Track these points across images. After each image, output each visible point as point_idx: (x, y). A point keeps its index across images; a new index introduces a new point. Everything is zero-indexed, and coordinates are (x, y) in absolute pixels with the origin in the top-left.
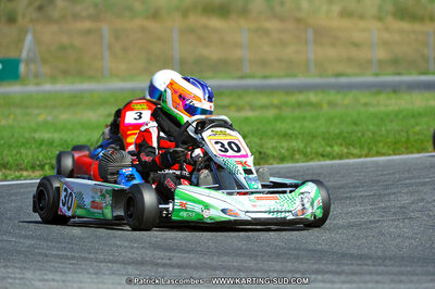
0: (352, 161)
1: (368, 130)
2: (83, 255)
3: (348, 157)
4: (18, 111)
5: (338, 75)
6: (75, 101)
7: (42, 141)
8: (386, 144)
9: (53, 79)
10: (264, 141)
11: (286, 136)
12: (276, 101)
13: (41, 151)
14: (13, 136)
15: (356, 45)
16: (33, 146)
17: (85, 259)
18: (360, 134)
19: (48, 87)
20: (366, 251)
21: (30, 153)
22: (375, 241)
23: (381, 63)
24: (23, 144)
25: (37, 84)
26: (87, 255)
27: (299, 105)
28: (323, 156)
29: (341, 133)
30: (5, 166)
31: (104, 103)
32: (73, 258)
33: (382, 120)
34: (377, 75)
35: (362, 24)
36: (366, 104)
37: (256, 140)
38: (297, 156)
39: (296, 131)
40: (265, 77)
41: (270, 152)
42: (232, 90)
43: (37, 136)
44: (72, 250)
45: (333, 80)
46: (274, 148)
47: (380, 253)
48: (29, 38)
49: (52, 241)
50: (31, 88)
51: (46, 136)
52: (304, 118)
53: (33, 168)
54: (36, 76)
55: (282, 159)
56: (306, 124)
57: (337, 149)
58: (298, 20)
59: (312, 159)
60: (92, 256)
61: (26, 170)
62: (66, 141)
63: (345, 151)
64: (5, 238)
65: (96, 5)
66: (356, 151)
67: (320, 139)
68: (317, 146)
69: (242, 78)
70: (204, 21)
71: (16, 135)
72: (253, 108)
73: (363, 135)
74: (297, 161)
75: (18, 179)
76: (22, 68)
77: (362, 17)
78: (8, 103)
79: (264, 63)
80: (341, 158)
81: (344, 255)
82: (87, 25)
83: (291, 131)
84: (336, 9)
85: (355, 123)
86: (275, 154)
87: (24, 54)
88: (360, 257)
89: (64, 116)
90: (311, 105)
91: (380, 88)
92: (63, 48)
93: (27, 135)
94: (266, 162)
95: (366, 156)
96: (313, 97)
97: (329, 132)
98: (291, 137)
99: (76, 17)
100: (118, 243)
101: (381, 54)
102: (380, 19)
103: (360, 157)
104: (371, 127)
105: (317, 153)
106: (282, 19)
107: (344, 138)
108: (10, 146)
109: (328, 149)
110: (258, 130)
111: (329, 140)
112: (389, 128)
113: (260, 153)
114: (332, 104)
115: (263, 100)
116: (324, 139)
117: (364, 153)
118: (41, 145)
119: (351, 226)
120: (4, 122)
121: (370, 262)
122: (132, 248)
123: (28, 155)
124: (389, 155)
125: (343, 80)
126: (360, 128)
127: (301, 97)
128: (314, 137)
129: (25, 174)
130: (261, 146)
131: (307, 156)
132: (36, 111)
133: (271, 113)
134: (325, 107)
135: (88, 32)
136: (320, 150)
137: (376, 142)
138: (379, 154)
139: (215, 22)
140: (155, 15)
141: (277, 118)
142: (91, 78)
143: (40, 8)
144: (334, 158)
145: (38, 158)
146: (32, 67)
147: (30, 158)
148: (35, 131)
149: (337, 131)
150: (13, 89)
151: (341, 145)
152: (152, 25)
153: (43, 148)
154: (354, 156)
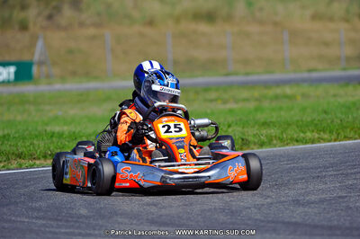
0: (323, 145)
1: (337, 117)
2: (88, 232)
3: (319, 142)
4: (32, 108)
5: (310, 71)
6: (83, 98)
7: (54, 133)
8: (352, 129)
9: (63, 79)
10: (246, 130)
11: (265, 124)
12: (256, 93)
13: (53, 142)
14: (27, 129)
15: (326, 44)
16: (45, 138)
17: (90, 235)
18: (329, 121)
19: (58, 86)
20: (336, 223)
21: (42, 145)
22: (343, 214)
23: (348, 59)
24: (36, 136)
25: (49, 84)
26: (92, 232)
27: (277, 97)
28: (297, 141)
29: (313, 120)
30: (20, 156)
31: (108, 99)
32: (80, 234)
33: (349, 108)
34: (344, 69)
35: (332, 25)
36: (335, 96)
37: (240, 129)
38: (275, 142)
39: (274, 120)
40: (247, 74)
41: (251, 139)
42: (218, 86)
43: (48, 129)
44: (79, 228)
45: (306, 75)
46: (254, 135)
47: (347, 224)
48: (40, 44)
49: (61, 220)
50: (43, 87)
51: (57, 129)
52: (281, 109)
53: (45, 157)
54: (48, 76)
55: (262, 145)
56: (283, 113)
57: (309, 135)
58: (276, 24)
59: (287, 144)
60: (97, 232)
61: (39, 159)
62: (74, 133)
63: (317, 136)
64: (19, 219)
65: (99, 14)
66: (326, 136)
67: (295, 127)
68: (292, 132)
69: (227, 75)
70: (193, 26)
71: (30, 129)
72: (236, 101)
73: (332, 122)
74: (275, 146)
75: (31, 167)
76: (35, 70)
77: (331, 19)
78: (23, 101)
79: (246, 62)
80: (313, 143)
81: (316, 227)
82: (92, 31)
83: (268, 120)
84: (309, 12)
85: (325, 112)
86: (256, 140)
87: (36, 58)
88: (331, 228)
89: (73, 112)
90: (287, 97)
91: (348, 81)
92: (70, 52)
93: (40, 128)
94: (248, 148)
95: (335, 140)
96: (288, 90)
97: (302, 121)
98: (269, 125)
99: (82, 25)
100: (120, 220)
101: (348, 51)
102: (347, 20)
103: (330, 141)
104: (339, 115)
105: (292, 139)
106: (261, 23)
107: (316, 125)
108: (24, 139)
109: (302, 135)
110: (241, 120)
111: (302, 127)
112: (355, 115)
113: (243, 140)
114: (304, 96)
115: (245, 94)
116: (298, 127)
117: (333, 137)
118: (52, 136)
119: (322, 201)
120: (19, 118)
121: (339, 232)
122: (131, 224)
123: (41, 145)
124: (356, 139)
125: (315, 75)
126: (330, 116)
127: (278, 91)
128: (289, 125)
129: (38, 162)
130: (243, 134)
131: (283, 141)
132: (47, 107)
133: (252, 105)
134: (299, 98)
135: (93, 38)
136: (295, 136)
137: (344, 128)
138: (346, 138)
139: (203, 27)
140: (151, 23)
141: (257, 110)
142: (96, 78)
143: (50, 17)
144: (306, 143)
145: (49, 148)
146: (44, 69)
147: (42, 149)
148: (47, 124)
149: (309, 119)
150: (27, 88)
151: (313, 131)
152: (148, 31)
153: (54, 139)
154: (324, 140)
